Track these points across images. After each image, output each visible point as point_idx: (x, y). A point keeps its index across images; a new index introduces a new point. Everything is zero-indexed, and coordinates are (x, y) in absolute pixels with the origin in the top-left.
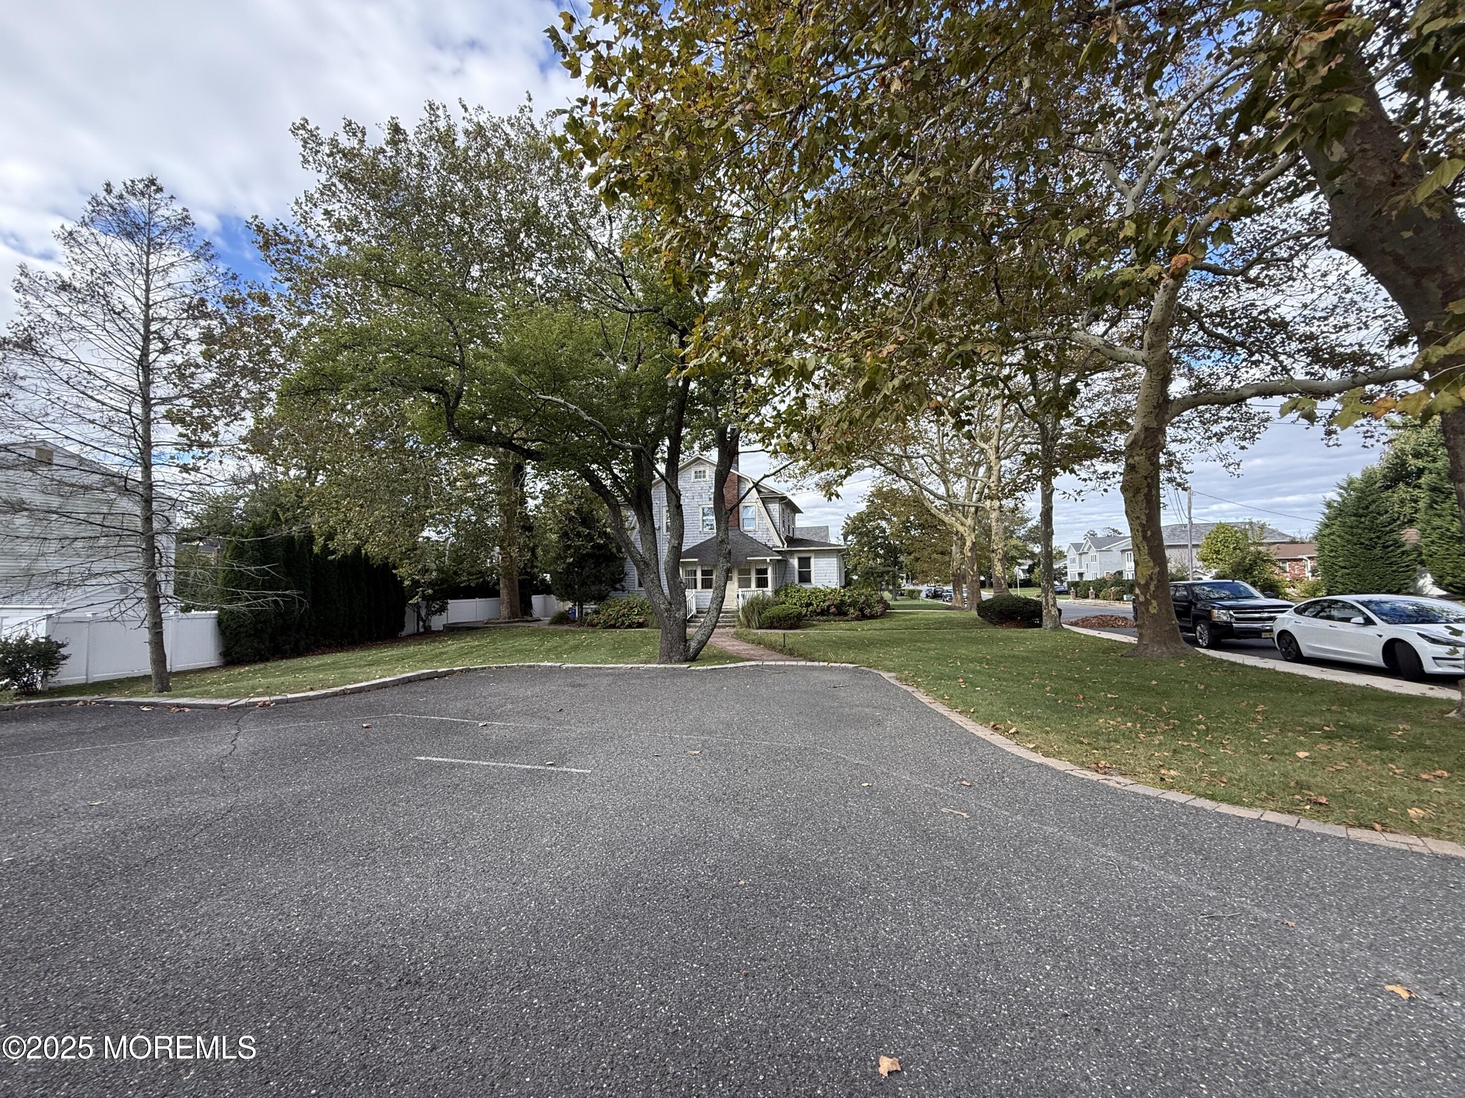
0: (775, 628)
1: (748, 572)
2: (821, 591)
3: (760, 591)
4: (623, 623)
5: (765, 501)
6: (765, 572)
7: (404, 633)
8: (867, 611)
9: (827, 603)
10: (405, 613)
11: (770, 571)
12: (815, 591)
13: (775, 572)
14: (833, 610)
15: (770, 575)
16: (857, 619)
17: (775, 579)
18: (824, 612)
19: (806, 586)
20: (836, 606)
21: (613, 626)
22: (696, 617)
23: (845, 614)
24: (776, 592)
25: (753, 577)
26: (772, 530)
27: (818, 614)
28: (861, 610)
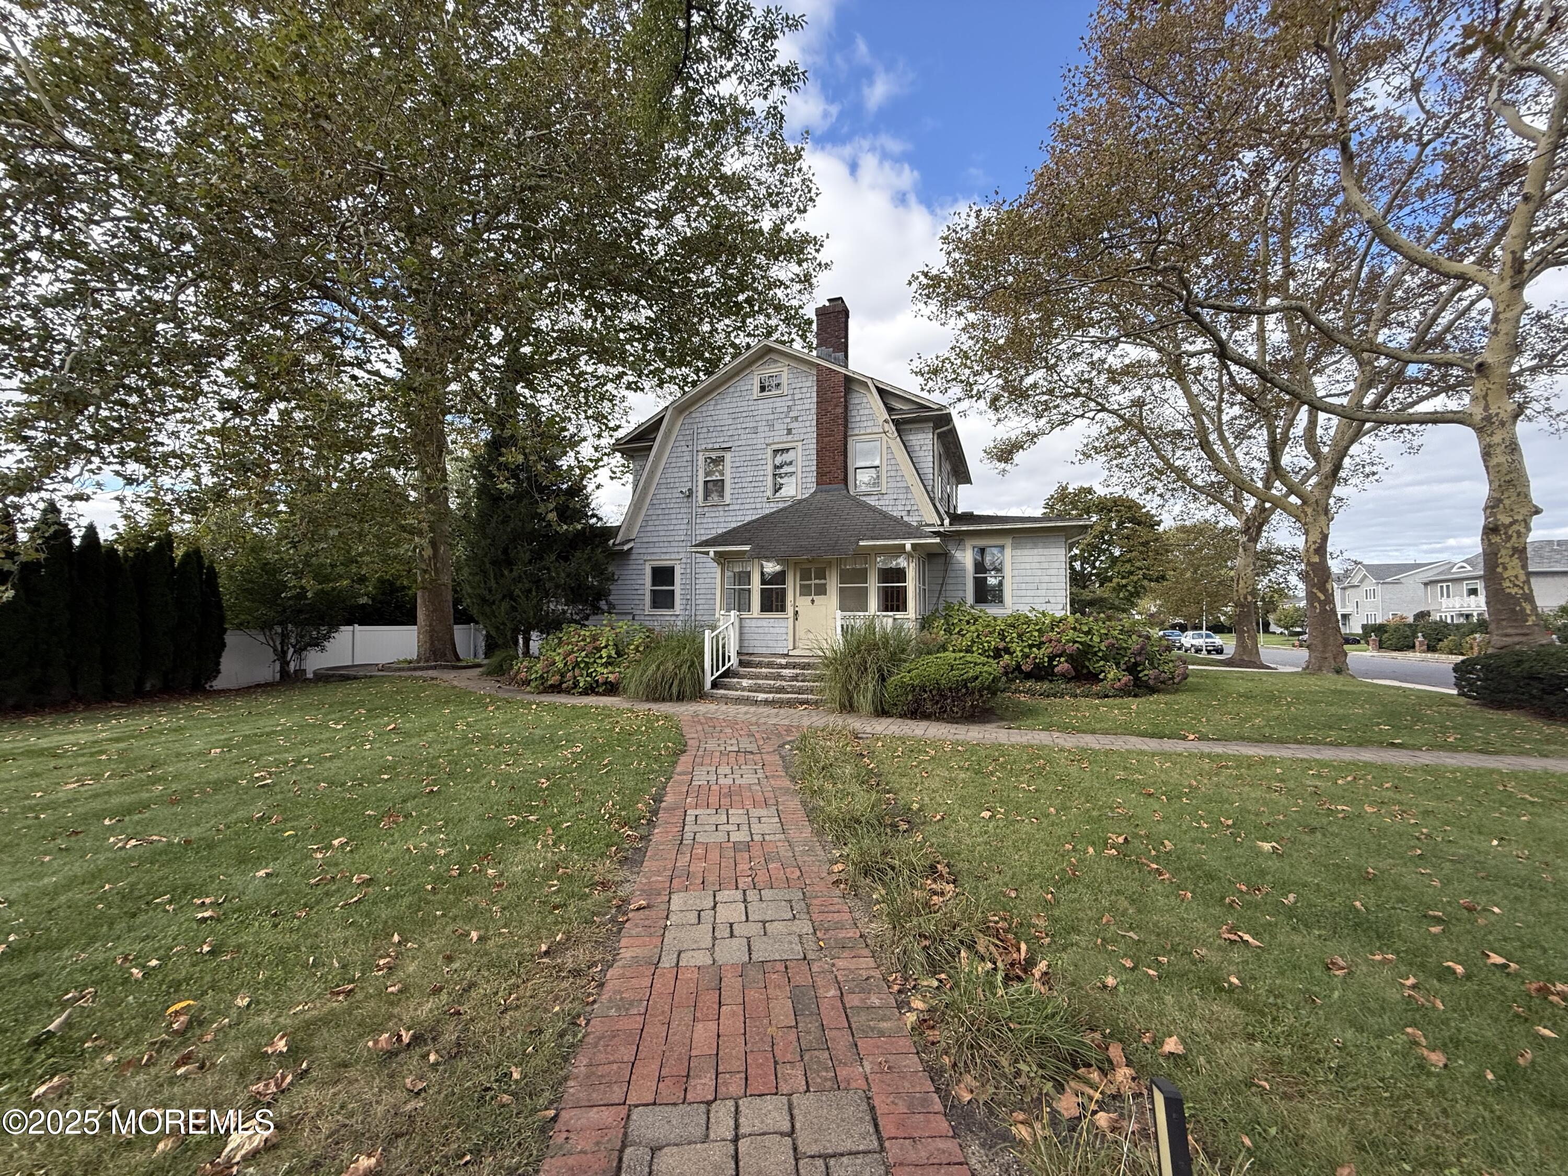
0: (926, 716)
1: (862, 576)
2: (1028, 622)
3: (887, 621)
4: (576, 685)
5: (901, 426)
6: (900, 574)
7: (218, 684)
8: (1148, 674)
9: (1045, 651)
10: (224, 645)
11: (911, 574)
12: (1017, 622)
13: (922, 578)
14: (1063, 666)
15: (911, 585)
16: (1124, 692)
17: (923, 594)
18: (1042, 672)
19: (992, 610)
20: (1071, 659)
21: (556, 689)
22: (736, 675)
23: (1094, 678)
24: (925, 623)
25: (873, 586)
26: (918, 490)
27: (1028, 676)
28: (1132, 669)
